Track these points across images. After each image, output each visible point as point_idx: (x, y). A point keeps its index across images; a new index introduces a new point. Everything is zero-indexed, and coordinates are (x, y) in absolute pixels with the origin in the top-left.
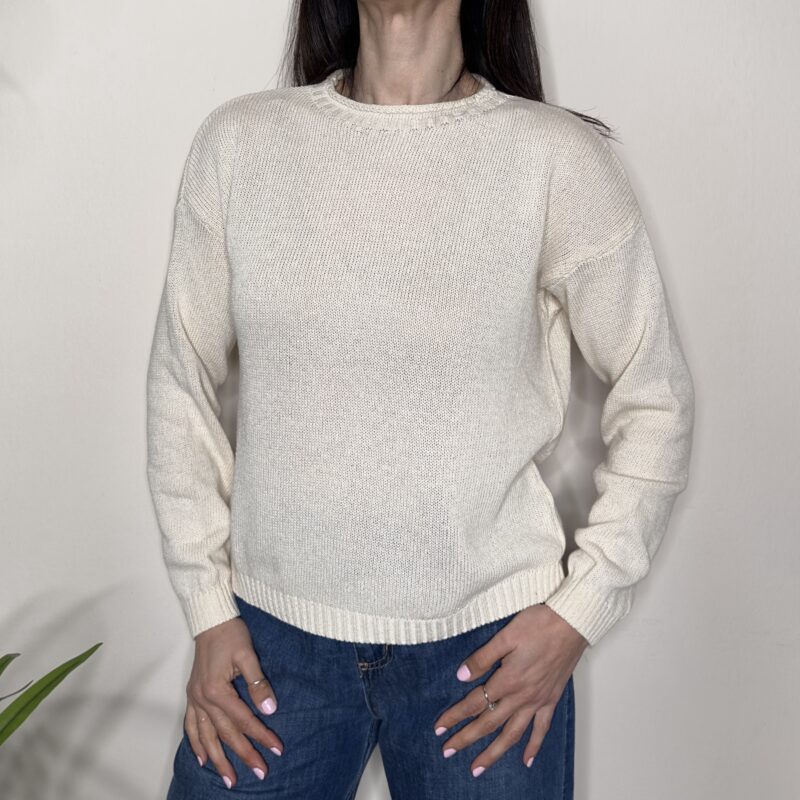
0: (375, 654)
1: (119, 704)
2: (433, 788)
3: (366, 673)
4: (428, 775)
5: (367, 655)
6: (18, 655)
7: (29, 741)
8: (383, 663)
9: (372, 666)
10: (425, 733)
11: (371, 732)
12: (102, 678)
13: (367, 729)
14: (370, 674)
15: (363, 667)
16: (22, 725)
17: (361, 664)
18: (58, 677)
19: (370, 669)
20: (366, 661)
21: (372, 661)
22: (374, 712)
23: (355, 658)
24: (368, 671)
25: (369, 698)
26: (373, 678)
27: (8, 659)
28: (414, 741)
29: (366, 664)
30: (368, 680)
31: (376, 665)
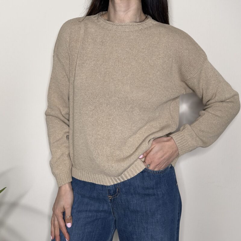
0: (114, 192)
3: (111, 200)
4: (135, 237)
5: (111, 193)
8: (116, 195)
9: (113, 197)
10: (134, 222)
13: (112, 223)
14: (112, 200)
15: (110, 197)
17: (109, 196)
19: (112, 198)
21: (113, 195)
22: (114, 216)
23: (107, 194)
25: (112, 210)
26: (113, 202)
28: (130, 226)
29: (111, 196)
30: (112, 202)
31: (114, 197)
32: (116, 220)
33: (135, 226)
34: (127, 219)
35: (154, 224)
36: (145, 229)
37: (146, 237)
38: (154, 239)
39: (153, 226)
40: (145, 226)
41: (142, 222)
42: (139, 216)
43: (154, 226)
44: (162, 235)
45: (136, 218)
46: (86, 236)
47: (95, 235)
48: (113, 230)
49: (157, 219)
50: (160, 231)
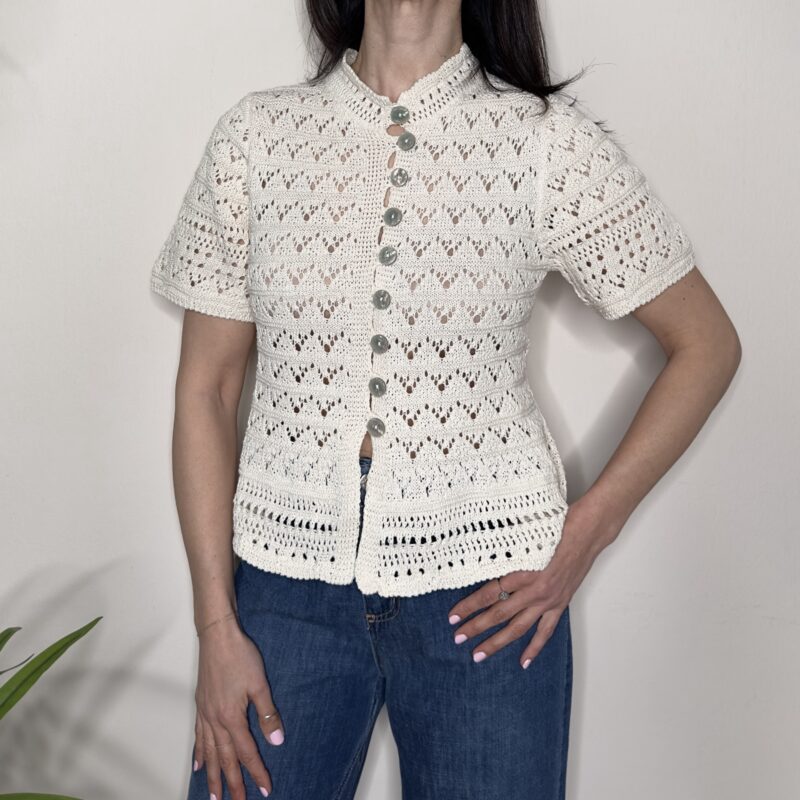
0: (382, 606)
1: (119, 677)
2: (441, 746)
3: (373, 625)
4: (437, 733)
5: (374, 606)
6: (19, 628)
7: (30, 714)
8: (390, 615)
9: (379, 618)
11: (378, 688)
12: (103, 651)
13: (374, 686)
14: (377, 626)
15: (370, 619)
16: (23, 699)
17: (368, 616)
18: (58, 651)
19: (378, 621)
20: (374, 613)
21: (379, 613)
22: (381, 669)
23: (362, 610)
24: (374, 623)
25: (376, 649)
26: (379, 631)
27: (9, 633)
28: (426, 701)
29: (373, 616)
30: (375, 632)
31: (384, 618)
32: (384, 680)
33: (439, 703)
34: (421, 678)
35: (493, 699)
36: (468, 713)
37: (468, 736)
38: (493, 741)
39: (490, 706)
40: (468, 707)
41: (458, 692)
42: (454, 676)
43: (494, 706)
44: (515, 728)
45: (444, 678)
46: (300, 728)
47: (325, 726)
48: (376, 706)
49: (504, 687)
50: (510, 717)
